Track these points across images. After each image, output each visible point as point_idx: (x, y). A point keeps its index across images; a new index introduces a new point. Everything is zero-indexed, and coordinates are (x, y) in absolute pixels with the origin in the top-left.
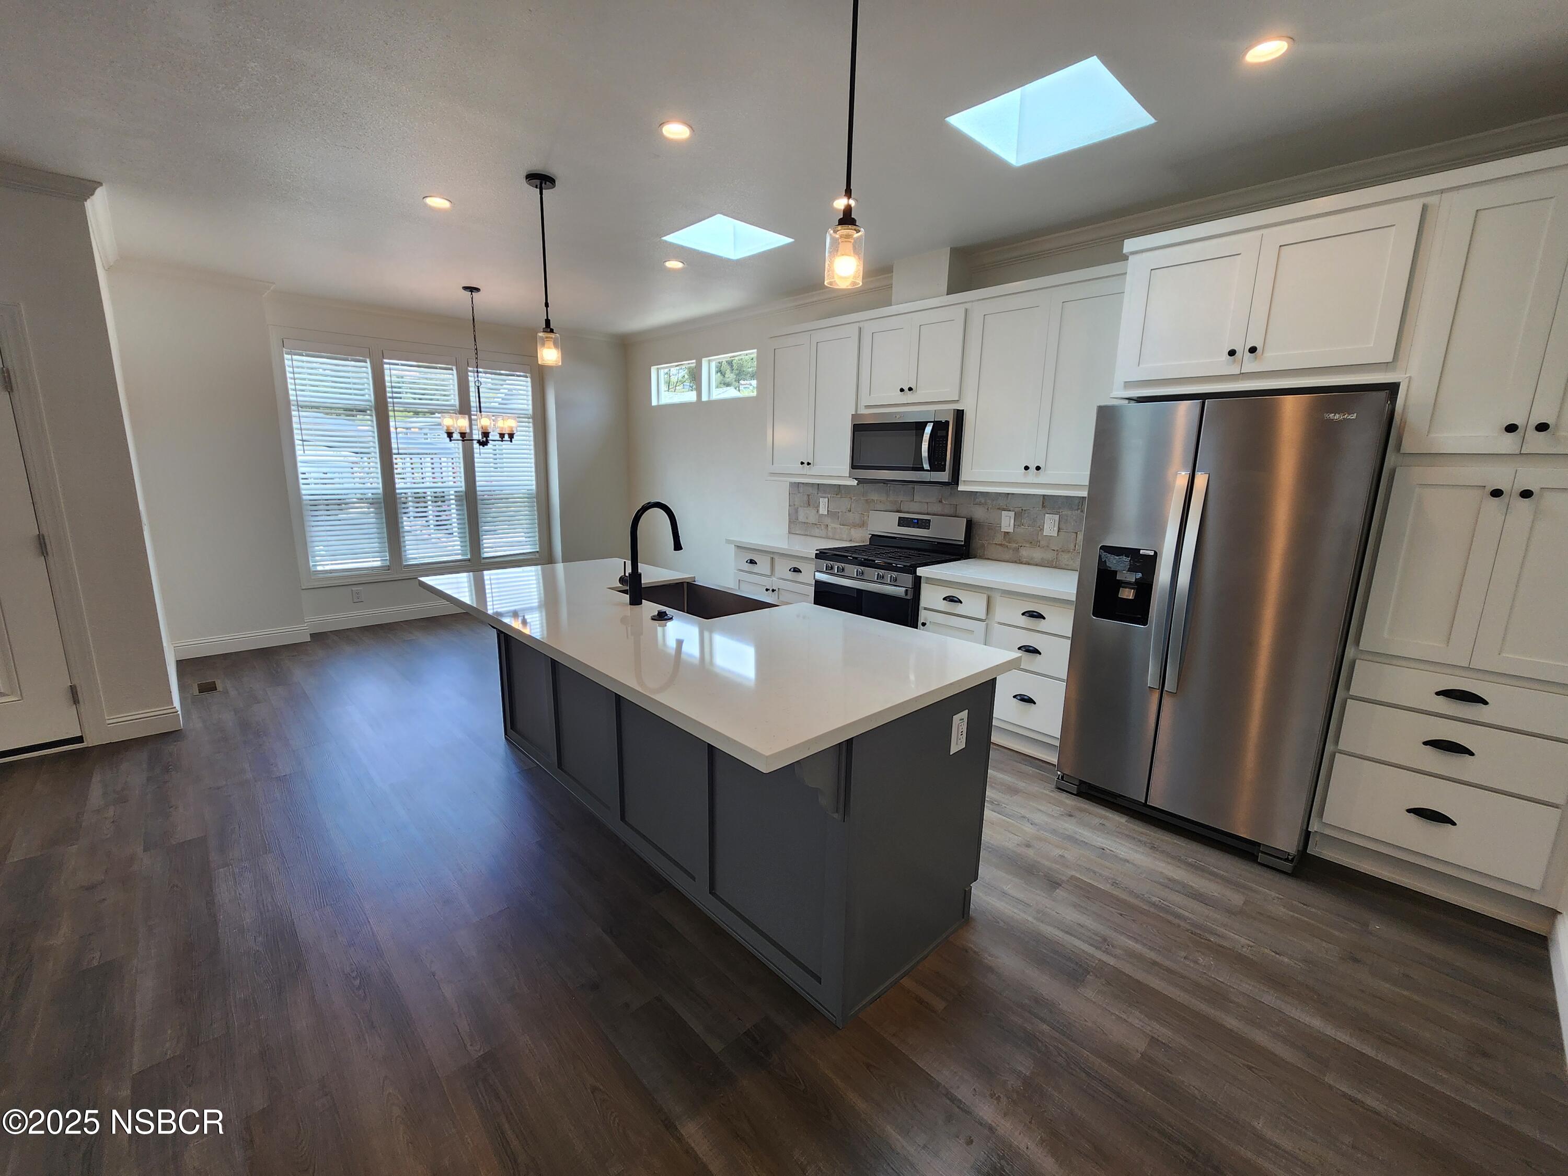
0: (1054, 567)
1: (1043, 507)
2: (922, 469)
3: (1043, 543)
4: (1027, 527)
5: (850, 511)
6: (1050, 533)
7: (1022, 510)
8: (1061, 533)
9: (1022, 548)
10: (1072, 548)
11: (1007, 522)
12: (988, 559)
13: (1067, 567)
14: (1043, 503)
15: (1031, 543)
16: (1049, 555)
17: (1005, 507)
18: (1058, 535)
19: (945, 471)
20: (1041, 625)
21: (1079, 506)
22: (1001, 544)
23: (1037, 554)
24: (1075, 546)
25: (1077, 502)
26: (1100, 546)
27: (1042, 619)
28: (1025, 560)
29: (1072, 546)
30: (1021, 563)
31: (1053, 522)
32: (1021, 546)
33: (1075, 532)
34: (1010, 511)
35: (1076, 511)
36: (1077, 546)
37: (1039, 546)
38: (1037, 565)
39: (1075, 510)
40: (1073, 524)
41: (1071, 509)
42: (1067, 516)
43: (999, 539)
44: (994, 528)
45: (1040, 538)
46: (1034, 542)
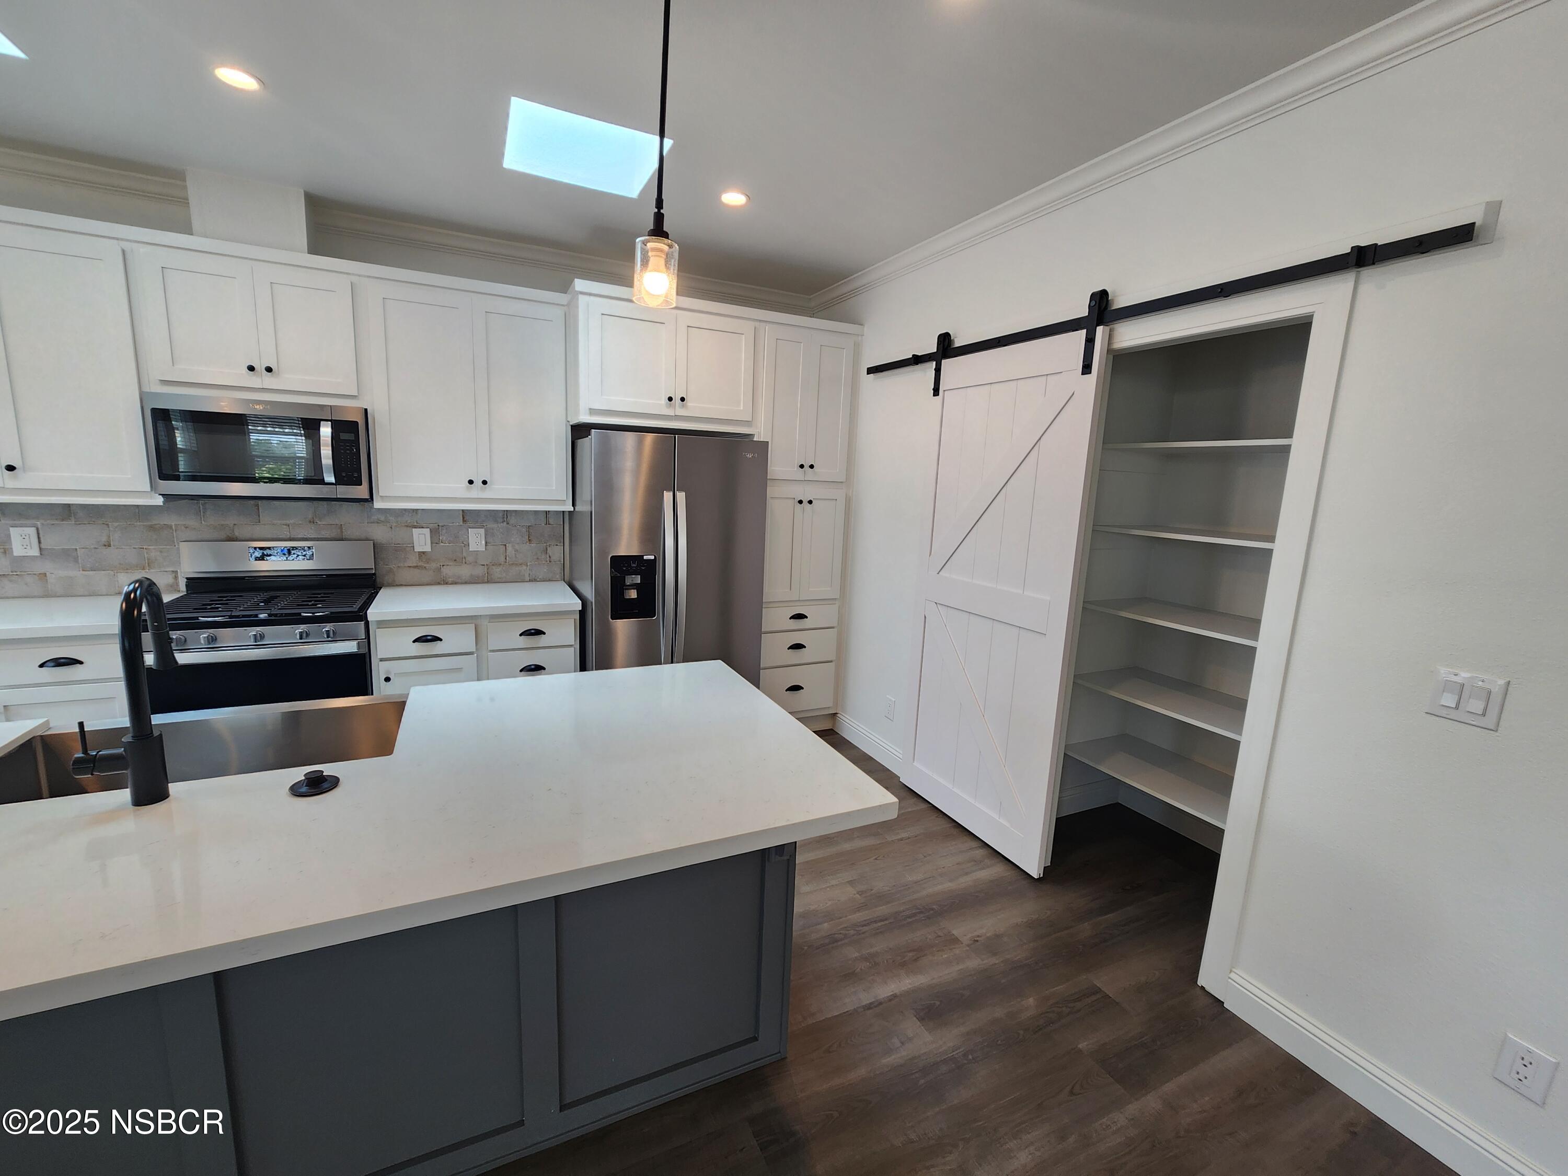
0: (486, 583)
1: (463, 522)
2: (322, 482)
3: (470, 559)
4: (448, 544)
5: (109, 546)
6: (478, 548)
7: (439, 526)
8: (489, 547)
9: (444, 567)
10: (503, 561)
11: (421, 540)
12: (401, 585)
13: (500, 580)
14: (463, 518)
15: (455, 560)
16: (480, 571)
17: (415, 524)
18: (486, 549)
19: (361, 485)
20: (542, 640)
21: (504, 518)
22: (417, 566)
23: (465, 571)
24: (506, 559)
25: (501, 515)
26: (611, 556)
27: (542, 635)
28: (450, 579)
29: (502, 559)
30: (447, 584)
31: (479, 537)
32: (443, 566)
33: (504, 545)
34: (423, 528)
35: (502, 524)
36: (507, 558)
37: (465, 563)
38: (466, 583)
39: (500, 523)
40: (500, 537)
41: (496, 521)
42: (493, 529)
43: (413, 560)
44: (405, 548)
45: (464, 554)
46: (459, 560)
